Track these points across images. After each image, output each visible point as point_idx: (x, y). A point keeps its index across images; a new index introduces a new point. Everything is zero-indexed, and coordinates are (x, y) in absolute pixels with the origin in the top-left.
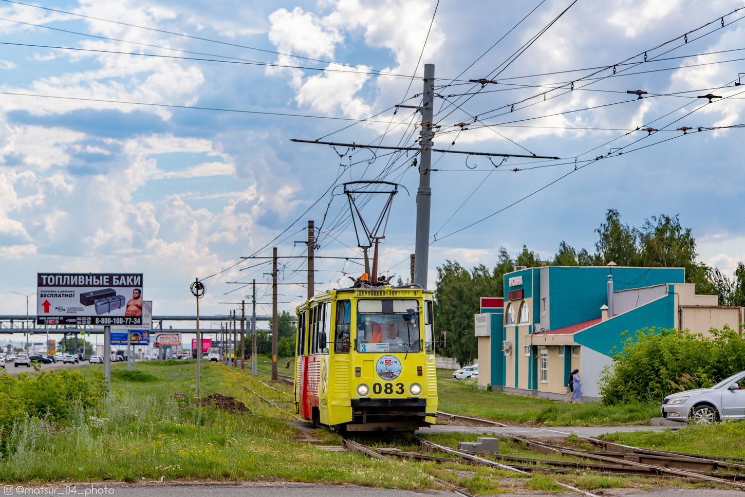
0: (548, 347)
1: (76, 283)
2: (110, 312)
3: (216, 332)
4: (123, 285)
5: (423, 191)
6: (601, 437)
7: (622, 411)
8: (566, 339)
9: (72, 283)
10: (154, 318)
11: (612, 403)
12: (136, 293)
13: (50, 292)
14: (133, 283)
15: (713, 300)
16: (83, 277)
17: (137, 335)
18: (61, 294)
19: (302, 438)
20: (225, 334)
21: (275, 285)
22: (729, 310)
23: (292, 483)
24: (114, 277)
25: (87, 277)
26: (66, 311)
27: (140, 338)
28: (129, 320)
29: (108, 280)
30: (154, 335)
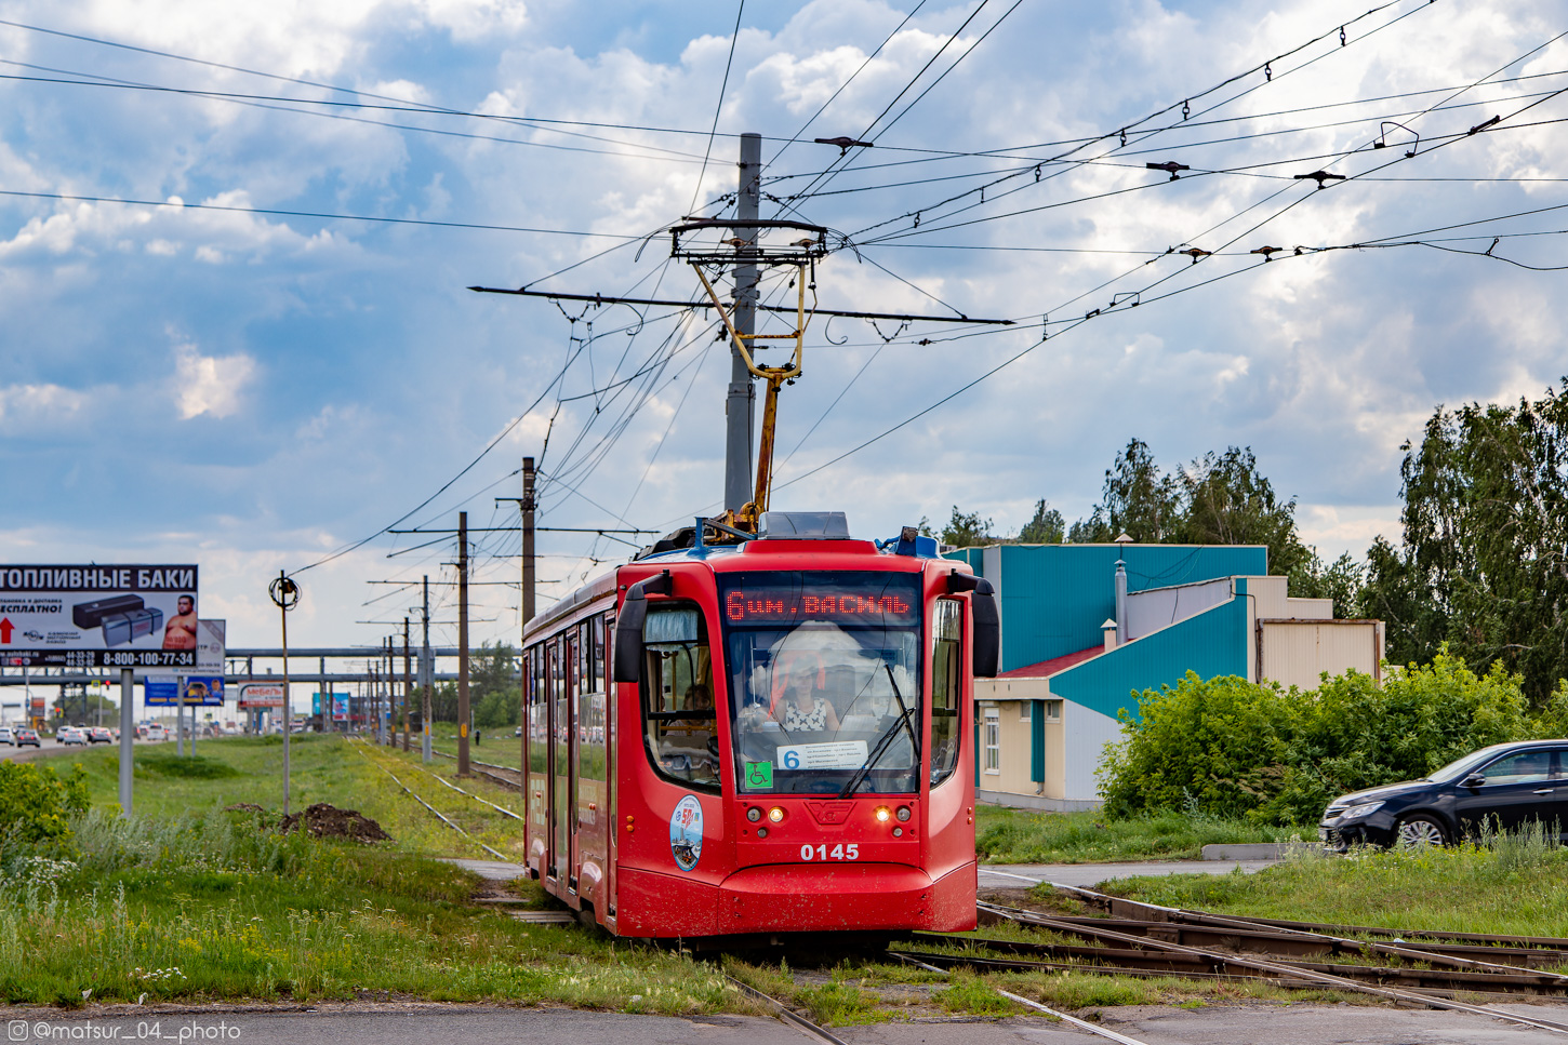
0: (1000, 703)
1: (65, 585)
2: (134, 641)
3: (357, 679)
4: (158, 588)
5: (739, 390)
6: (1101, 888)
7: (1145, 831)
8: (1036, 687)
9: (57, 585)
10: (230, 654)
11: (1122, 813)
12: (185, 604)
13: (12, 601)
14: (178, 582)
15: (1324, 608)
16: (79, 573)
17: (200, 686)
18: (35, 605)
19: (488, 896)
20: (374, 684)
21: (464, 586)
22: (1355, 626)
23: (428, 1005)
24: (141, 573)
25: (86, 572)
26: (45, 639)
27: (205, 693)
28: (170, 657)
29: (128, 578)
30: (235, 686)
